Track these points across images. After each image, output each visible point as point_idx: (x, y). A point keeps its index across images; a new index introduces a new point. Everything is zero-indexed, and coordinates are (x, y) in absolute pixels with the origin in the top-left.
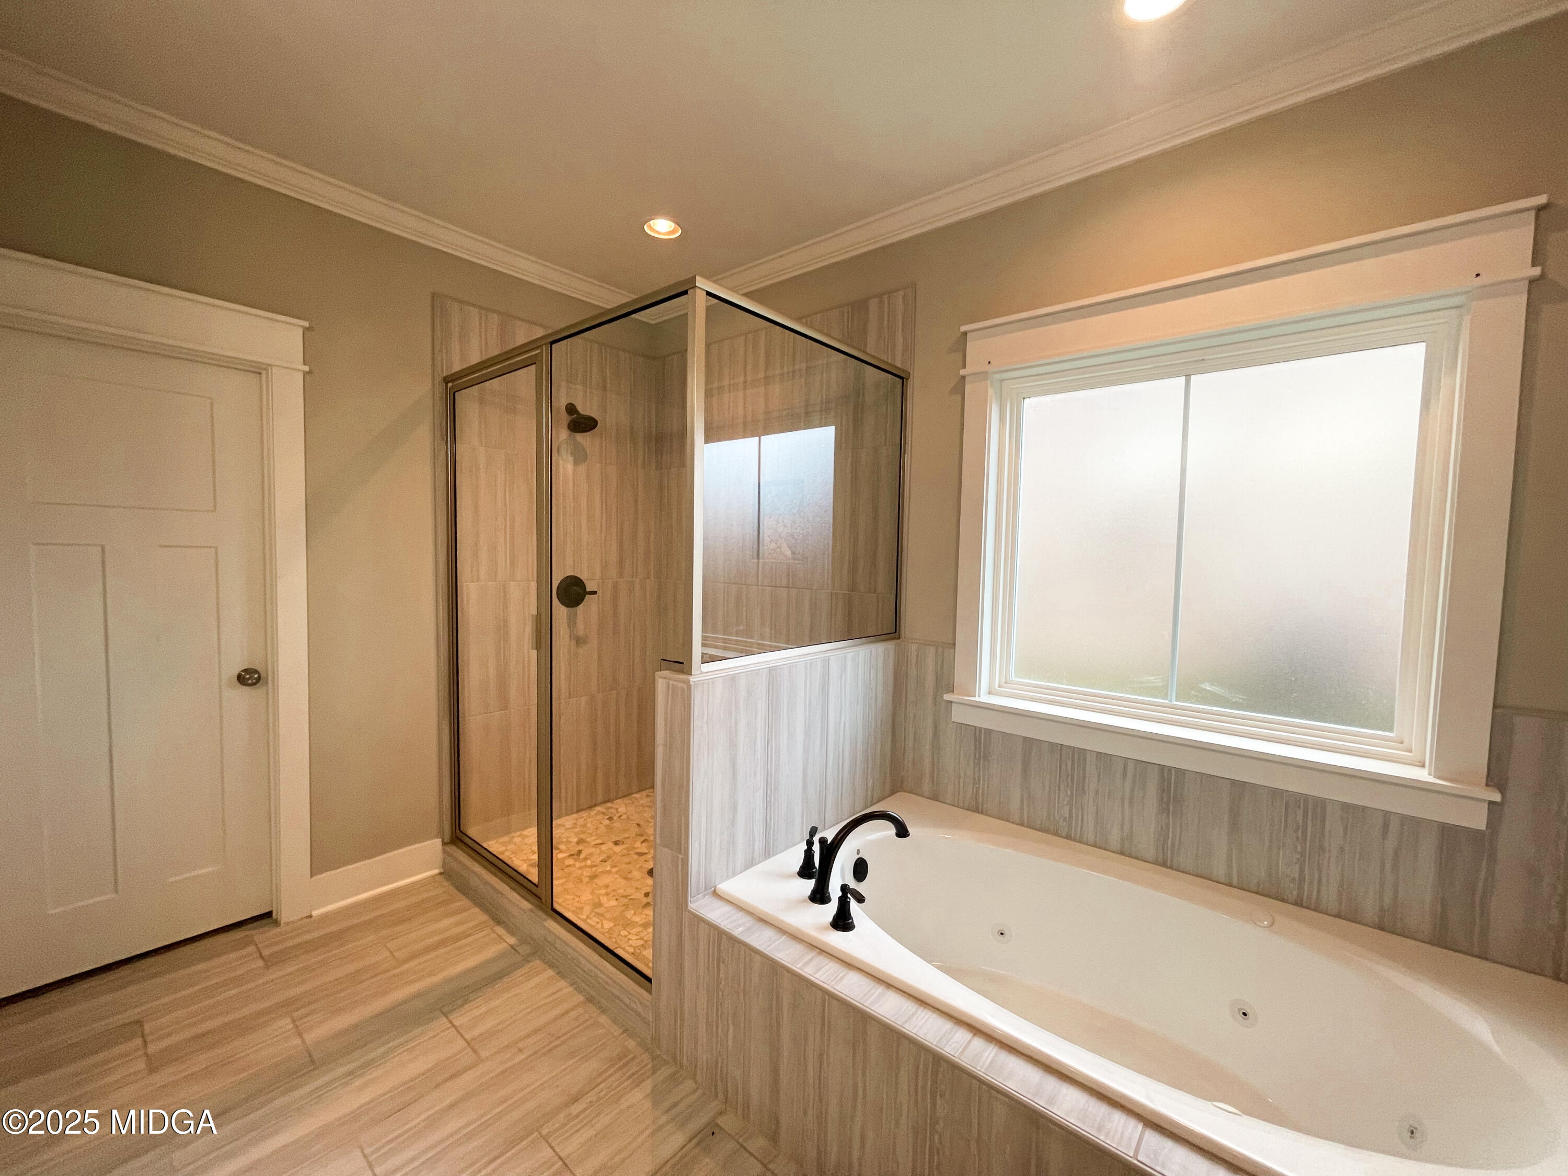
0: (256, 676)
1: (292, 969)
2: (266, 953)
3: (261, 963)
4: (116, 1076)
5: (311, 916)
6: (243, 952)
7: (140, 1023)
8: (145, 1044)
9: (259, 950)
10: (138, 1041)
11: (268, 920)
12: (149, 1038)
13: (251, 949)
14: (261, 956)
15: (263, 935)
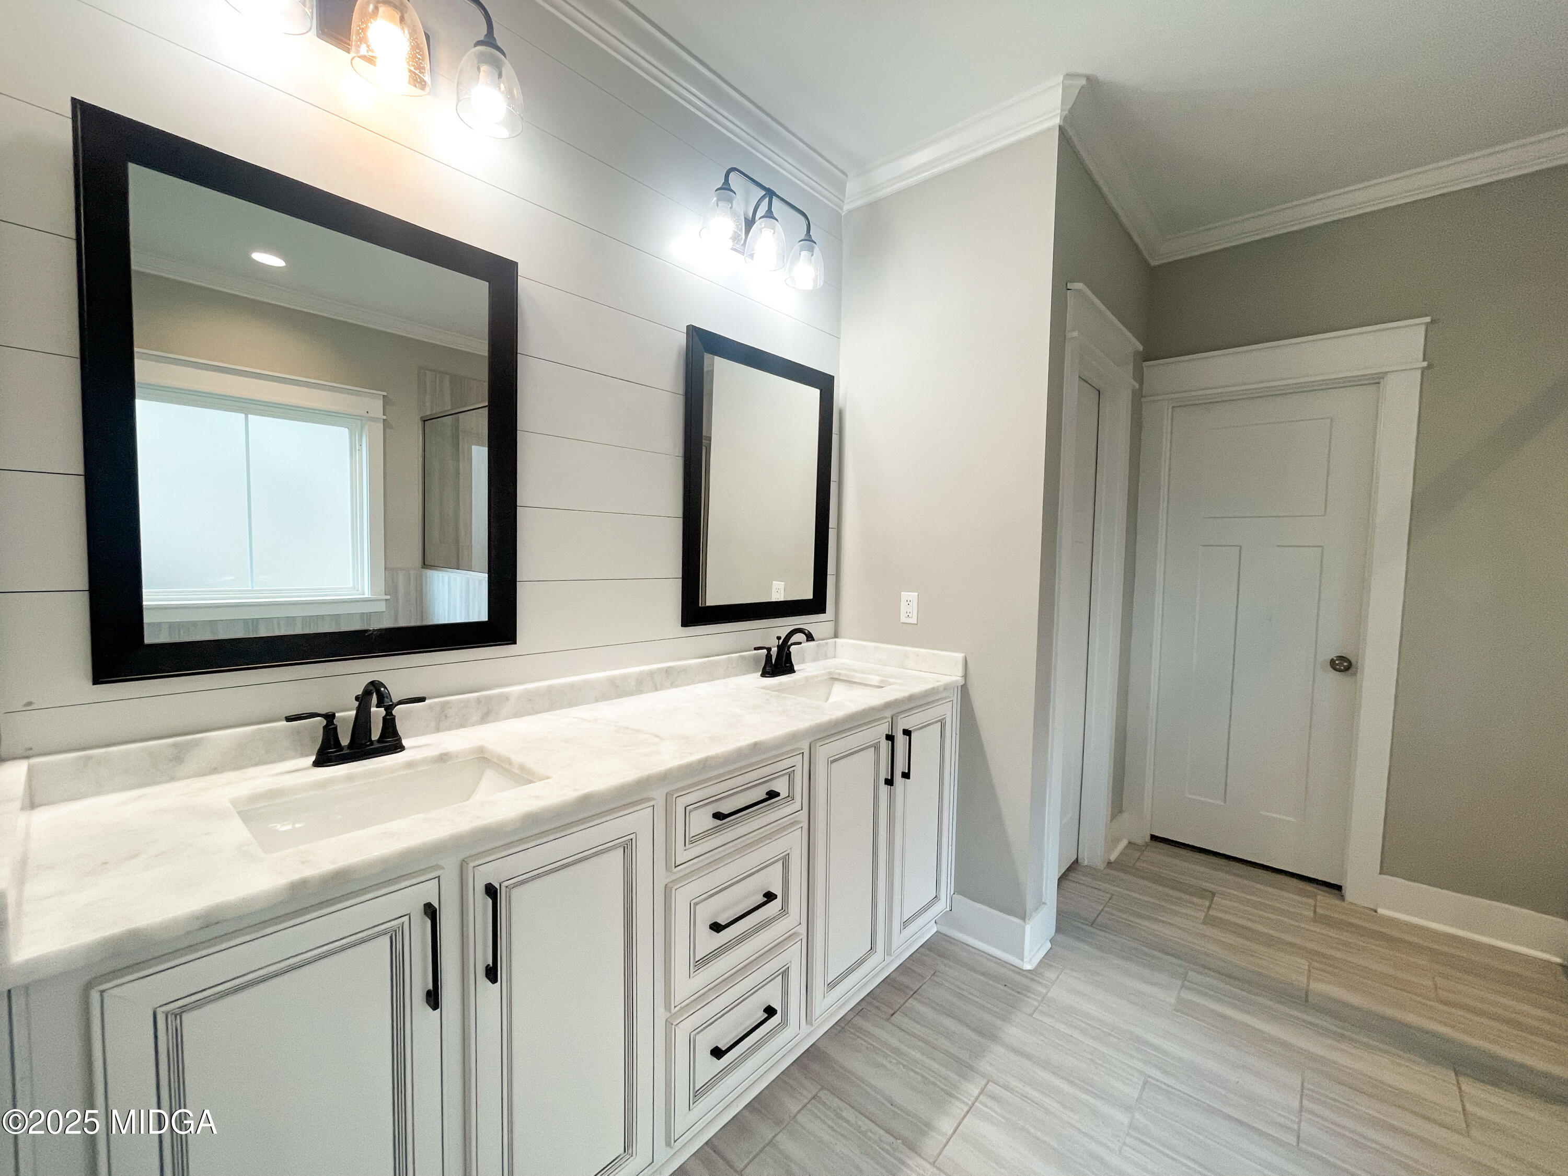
0: (1345, 664)
1: (1333, 935)
2: (1319, 910)
3: (1311, 914)
4: (1184, 911)
5: (1376, 911)
6: (1305, 900)
7: (1213, 894)
8: (1209, 908)
9: (1315, 906)
10: (1207, 903)
11: (1336, 892)
12: (1213, 906)
13: (1311, 901)
14: (1315, 912)
15: (1324, 898)
